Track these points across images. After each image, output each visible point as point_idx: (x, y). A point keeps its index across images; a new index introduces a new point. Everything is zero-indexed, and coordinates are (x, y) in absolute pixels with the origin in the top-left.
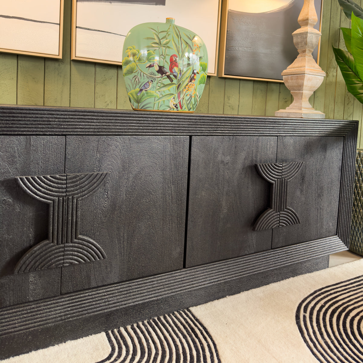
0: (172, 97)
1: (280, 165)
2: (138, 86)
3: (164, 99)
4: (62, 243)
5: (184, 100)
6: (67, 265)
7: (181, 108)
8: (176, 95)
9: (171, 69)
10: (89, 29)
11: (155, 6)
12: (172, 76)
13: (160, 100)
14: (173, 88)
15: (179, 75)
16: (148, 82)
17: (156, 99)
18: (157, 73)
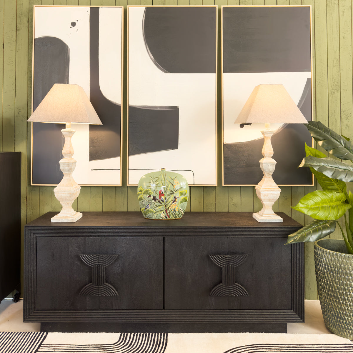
0: (162, 212)
1: (227, 257)
2: (144, 207)
3: (157, 213)
4: (98, 285)
5: (170, 213)
6: (100, 296)
7: (169, 217)
8: (165, 211)
9: (160, 197)
10: (135, 169)
11: (172, 150)
12: (161, 201)
13: (156, 214)
14: (162, 207)
15: (165, 200)
16: (149, 205)
17: (153, 213)
18: (152, 200)
